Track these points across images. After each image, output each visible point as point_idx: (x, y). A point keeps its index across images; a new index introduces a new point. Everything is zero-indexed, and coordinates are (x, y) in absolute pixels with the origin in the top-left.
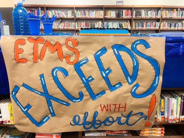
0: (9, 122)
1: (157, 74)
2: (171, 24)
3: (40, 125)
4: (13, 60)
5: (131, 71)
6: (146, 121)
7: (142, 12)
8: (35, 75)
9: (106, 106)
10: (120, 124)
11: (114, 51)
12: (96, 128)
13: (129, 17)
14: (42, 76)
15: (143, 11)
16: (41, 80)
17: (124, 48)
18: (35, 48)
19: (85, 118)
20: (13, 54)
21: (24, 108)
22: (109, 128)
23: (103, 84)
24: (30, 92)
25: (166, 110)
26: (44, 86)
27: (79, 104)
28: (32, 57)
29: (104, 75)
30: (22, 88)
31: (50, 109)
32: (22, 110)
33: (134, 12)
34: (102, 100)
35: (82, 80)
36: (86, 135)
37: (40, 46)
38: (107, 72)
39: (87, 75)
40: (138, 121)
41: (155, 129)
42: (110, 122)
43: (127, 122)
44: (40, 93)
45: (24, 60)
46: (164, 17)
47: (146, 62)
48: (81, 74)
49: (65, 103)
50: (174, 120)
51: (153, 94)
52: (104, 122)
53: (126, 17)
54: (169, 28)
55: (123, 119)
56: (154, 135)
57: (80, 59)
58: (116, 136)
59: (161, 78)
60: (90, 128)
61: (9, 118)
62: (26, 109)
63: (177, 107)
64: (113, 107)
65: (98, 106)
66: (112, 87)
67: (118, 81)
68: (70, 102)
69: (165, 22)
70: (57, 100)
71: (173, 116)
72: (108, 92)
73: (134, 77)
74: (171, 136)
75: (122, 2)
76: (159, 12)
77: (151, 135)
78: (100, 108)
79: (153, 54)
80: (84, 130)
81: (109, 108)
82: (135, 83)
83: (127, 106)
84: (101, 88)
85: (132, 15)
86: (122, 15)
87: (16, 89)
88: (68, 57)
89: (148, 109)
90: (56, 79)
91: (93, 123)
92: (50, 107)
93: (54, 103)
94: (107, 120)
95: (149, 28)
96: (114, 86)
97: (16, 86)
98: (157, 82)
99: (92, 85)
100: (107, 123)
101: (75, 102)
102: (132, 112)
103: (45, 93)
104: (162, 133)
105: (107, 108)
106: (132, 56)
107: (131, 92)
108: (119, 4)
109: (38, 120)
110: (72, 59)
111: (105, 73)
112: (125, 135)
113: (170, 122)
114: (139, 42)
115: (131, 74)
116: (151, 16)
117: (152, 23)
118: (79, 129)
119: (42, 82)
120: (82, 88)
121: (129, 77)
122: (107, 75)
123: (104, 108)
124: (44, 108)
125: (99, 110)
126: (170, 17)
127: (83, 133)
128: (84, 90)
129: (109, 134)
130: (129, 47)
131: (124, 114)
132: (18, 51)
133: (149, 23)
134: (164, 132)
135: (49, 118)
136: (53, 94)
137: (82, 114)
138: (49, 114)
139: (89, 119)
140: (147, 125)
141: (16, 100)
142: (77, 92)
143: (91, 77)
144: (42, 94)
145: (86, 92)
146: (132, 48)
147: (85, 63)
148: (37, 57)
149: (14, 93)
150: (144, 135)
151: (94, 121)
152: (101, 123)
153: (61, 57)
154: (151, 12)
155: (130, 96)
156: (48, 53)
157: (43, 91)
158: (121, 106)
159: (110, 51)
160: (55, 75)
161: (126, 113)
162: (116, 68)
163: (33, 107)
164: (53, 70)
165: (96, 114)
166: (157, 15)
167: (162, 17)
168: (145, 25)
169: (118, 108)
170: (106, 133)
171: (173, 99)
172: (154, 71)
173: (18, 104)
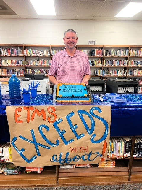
0: (9, 160)
1: (107, 128)
2: (137, 62)
3: (30, 162)
4: (14, 121)
5: (90, 127)
6: (101, 158)
7: (112, 52)
8: (28, 130)
9: (74, 149)
10: (84, 160)
11: (79, 114)
12: (68, 163)
13: (100, 55)
14: (32, 131)
15: (113, 50)
16: (31, 133)
17: (85, 112)
18: (28, 114)
19: (60, 156)
20: (14, 117)
21: (20, 151)
22: (77, 163)
23: (72, 135)
24: (24, 141)
25: (115, 150)
26: (33, 137)
27: (56, 147)
28: (26, 119)
29: (73, 129)
30: (19, 138)
31: (37, 152)
32: (18, 152)
33: (105, 51)
34: (72, 145)
35: (58, 132)
36: (61, 167)
37: (31, 112)
38: (75, 127)
39: (61, 129)
40: (96, 158)
41: (109, 162)
42: (77, 159)
43: (88, 159)
44: (30, 141)
45: (21, 121)
46: (131, 55)
47: (99, 121)
48: (57, 129)
49: (47, 147)
50: (120, 156)
51: (105, 140)
52: (73, 159)
53: (97, 56)
54: (136, 65)
55: (86, 157)
56: (108, 166)
57: (57, 119)
58: (82, 167)
59: (109, 130)
60: (64, 163)
61: (9, 157)
62: (21, 152)
63: (122, 147)
64: (79, 149)
65: (69, 149)
66: (78, 137)
67: (82, 132)
68: (50, 146)
69: (132, 60)
70: (41, 145)
71: (119, 154)
72: (75, 139)
73: (92, 130)
74: (120, 167)
75: (94, 42)
76: (127, 51)
77: (106, 166)
78: (70, 150)
79: (103, 116)
80: (60, 164)
81: (76, 150)
82: (93, 134)
83: (88, 148)
84: (70, 137)
85: (103, 54)
86: (94, 54)
87: (15, 139)
88: (49, 118)
89: (102, 150)
90: (41, 132)
91: (66, 159)
92: (37, 150)
93: (39, 147)
94: (75, 157)
95: (118, 65)
96: (80, 136)
97: (15, 137)
98: (107, 133)
99: (65, 135)
100: (75, 160)
101: (54, 146)
102: (91, 152)
103: (34, 141)
104: (113, 165)
105: (75, 150)
106: (90, 117)
107: (90, 140)
108: (91, 44)
109: (29, 159)
110: (52, 120)
111: (73, 127)
112: (88, 167)
113: (117, 158)
114: (94, 108)
115: (90, 128)
116: (119, 55)
117: (121, 61)
118: (56, 163)
119: (32, 134)
120: (59, 137)
121: (89, 130)
122: (74, 129)
123: (73, 150)
124: (33, 151)
125: (70, 151)
126: (137, 55)
127: (59, 166)
128: (60, 139)
129: (77, 166)
130: (88, 111)
131: (86, 153)
132: (17, 116)
133: (118, 61)
134: (115, 164)
135: (36, 157)
136: (39, 142)
137: (59, 154)
138: (36, 155)
139: (63, 157)
140: (102, 160)
141: (14, 146)
142: (55, 140)
143: (64, 130)
144: (32, 142)
145: (61, 140)
146: (90, 112)
147: (60, 122)
148: (29, 119)
149: (13, 141)
150: (101, 166)
151: (66, 158)
152: (71, 160)
153: (44, 118)
154: (119, 52)
155: (89, 142)
156: (36, 116)
157: (32, 140)
158: (84, 149)
159: (76, 114)
160: (41, 130)
161: (88, 153)
162: (80, 124)
163: (25, 150)
164: (39, 127)
165: (67, 154)
166: (125, 54)
167: (129, 56)
168: (114, 63)
169: (82, 149)
170: (75, 166)
171: (119, 143)
172: (104, 126)
173: (15, 149)
